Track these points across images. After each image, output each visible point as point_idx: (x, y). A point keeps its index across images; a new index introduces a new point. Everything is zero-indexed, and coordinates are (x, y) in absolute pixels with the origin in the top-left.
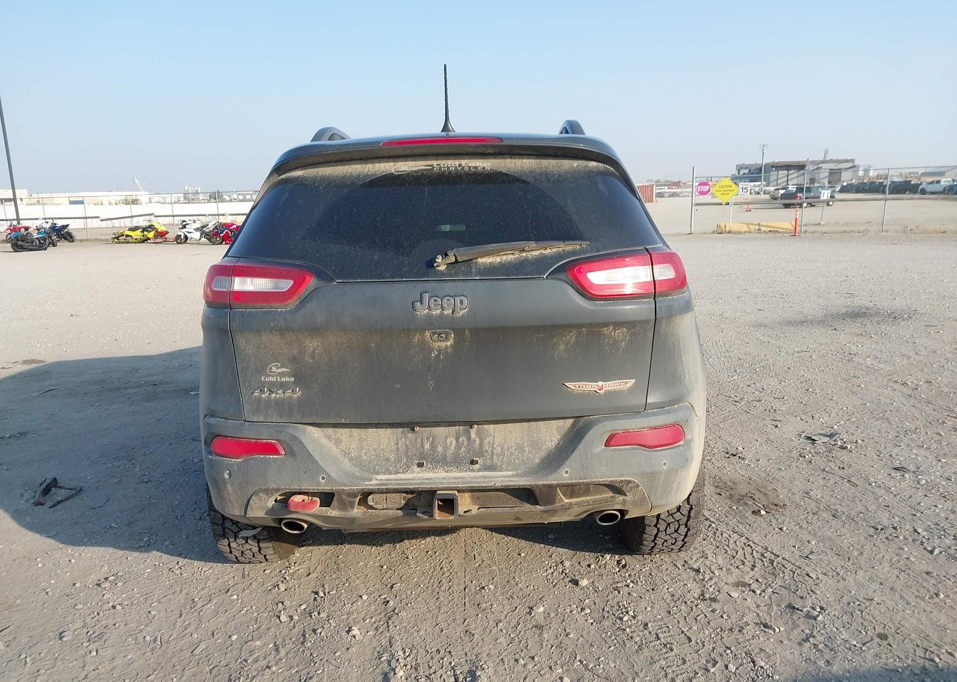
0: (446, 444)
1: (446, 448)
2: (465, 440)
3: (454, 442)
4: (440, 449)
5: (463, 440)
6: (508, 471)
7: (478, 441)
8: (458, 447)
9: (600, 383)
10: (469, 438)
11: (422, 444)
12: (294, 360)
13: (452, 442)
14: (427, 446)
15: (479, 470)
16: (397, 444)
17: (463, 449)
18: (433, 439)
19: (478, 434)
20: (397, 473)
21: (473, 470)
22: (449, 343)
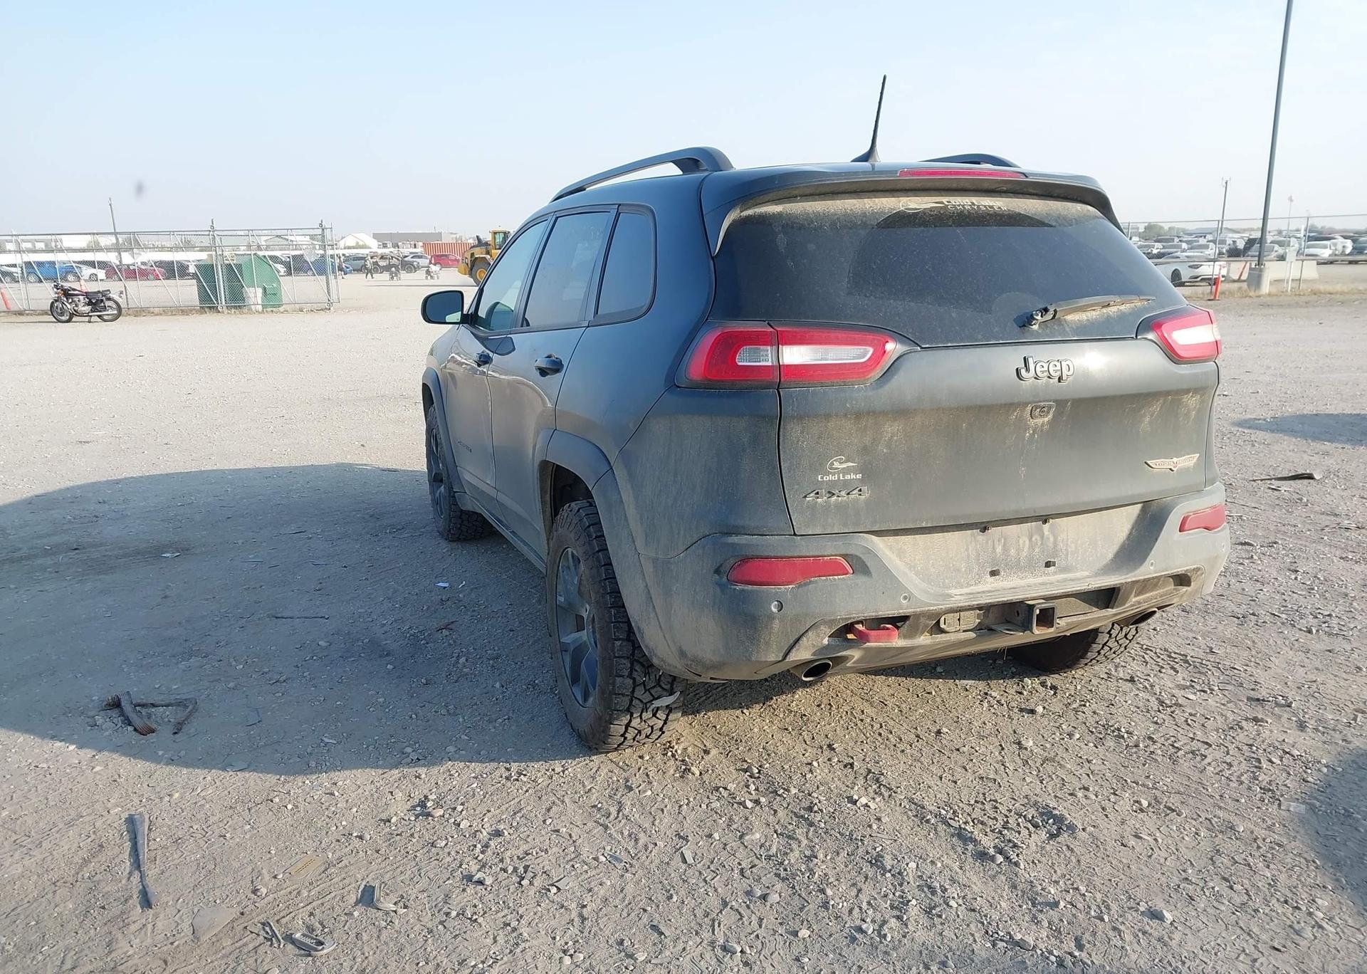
0: (1019, 545)
1: (1019, 550)
2: (1038, 538)
3: (1027, 542)
4: (1013, 552)
5: (1036, 539)
6: (1083, 571)
7: (1052, 539)
8: (1032, 547)
9: (1175, 460)
10: (1042, 537)
11: (994, 548)
12: (865, 450)
13: (1024, 541)
14: (999, 549)
15: (1055, 573)
16: (967, 550)
17: (1037, 550)
18: (1005, 539)
19: (1052, 530)
20: (969, 585)
21: (1048, 574)
22: (1046, 419)
